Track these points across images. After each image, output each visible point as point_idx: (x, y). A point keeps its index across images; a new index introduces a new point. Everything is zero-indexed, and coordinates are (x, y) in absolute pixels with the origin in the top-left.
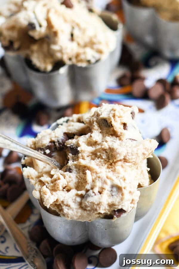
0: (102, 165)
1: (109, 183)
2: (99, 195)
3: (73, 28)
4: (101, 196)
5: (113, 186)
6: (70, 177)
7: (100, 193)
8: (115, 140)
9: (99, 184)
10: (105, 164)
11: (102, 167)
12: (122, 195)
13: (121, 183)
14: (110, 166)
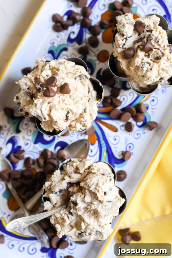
0: (91, 217)
1: (95, 231)
2: (89, 236)
3: (68, 112)
4: (90, 237)
5: (97, 232)
6: (72, 219)
7: (90, 234)
8: (99, 204)
9: (88, 231)
10: (93, 216)
11: (91, 218)
12: (103, 236)
13: (102, 231)
14: (96, 217)
